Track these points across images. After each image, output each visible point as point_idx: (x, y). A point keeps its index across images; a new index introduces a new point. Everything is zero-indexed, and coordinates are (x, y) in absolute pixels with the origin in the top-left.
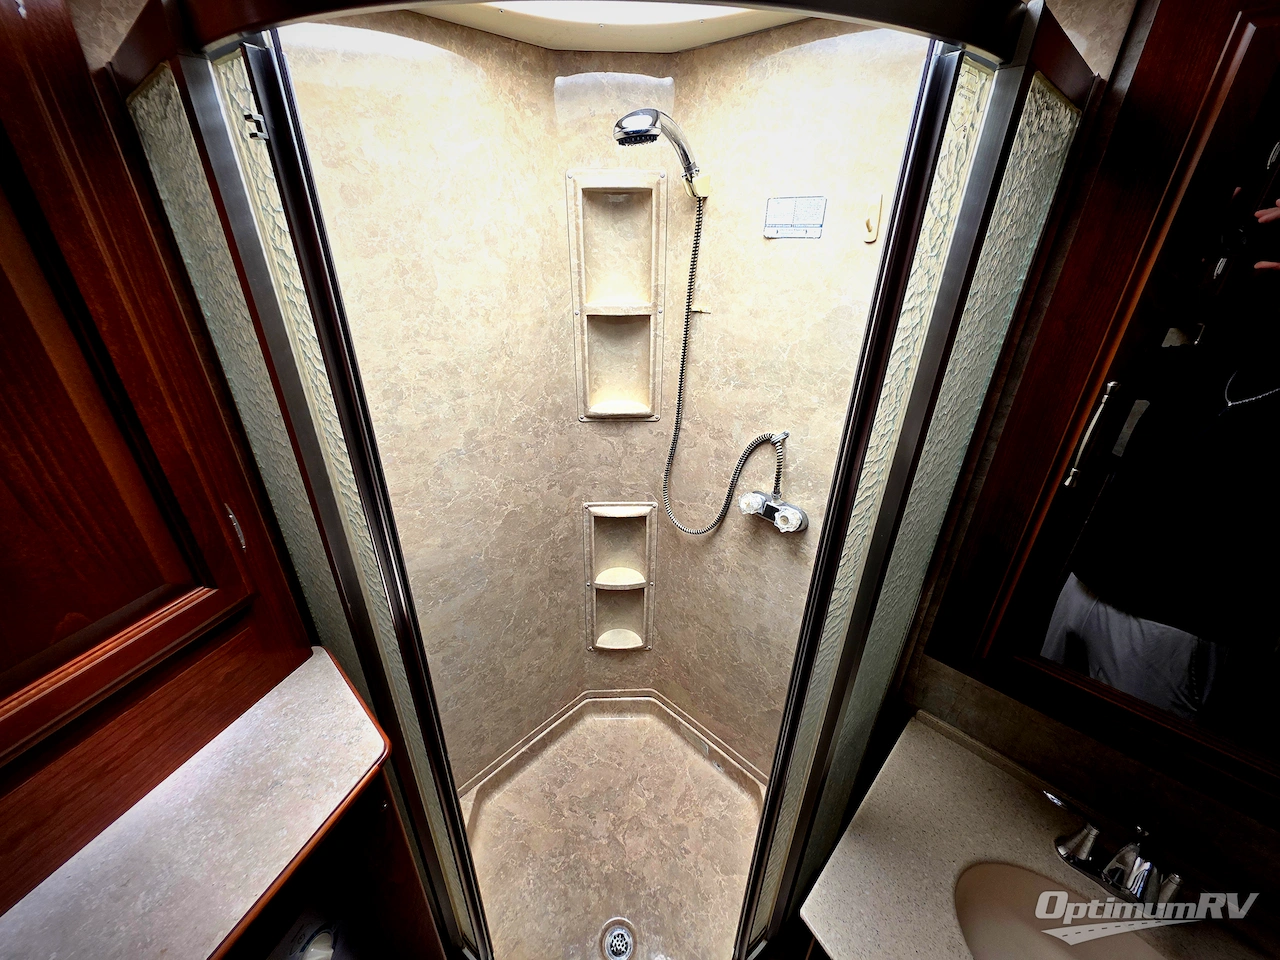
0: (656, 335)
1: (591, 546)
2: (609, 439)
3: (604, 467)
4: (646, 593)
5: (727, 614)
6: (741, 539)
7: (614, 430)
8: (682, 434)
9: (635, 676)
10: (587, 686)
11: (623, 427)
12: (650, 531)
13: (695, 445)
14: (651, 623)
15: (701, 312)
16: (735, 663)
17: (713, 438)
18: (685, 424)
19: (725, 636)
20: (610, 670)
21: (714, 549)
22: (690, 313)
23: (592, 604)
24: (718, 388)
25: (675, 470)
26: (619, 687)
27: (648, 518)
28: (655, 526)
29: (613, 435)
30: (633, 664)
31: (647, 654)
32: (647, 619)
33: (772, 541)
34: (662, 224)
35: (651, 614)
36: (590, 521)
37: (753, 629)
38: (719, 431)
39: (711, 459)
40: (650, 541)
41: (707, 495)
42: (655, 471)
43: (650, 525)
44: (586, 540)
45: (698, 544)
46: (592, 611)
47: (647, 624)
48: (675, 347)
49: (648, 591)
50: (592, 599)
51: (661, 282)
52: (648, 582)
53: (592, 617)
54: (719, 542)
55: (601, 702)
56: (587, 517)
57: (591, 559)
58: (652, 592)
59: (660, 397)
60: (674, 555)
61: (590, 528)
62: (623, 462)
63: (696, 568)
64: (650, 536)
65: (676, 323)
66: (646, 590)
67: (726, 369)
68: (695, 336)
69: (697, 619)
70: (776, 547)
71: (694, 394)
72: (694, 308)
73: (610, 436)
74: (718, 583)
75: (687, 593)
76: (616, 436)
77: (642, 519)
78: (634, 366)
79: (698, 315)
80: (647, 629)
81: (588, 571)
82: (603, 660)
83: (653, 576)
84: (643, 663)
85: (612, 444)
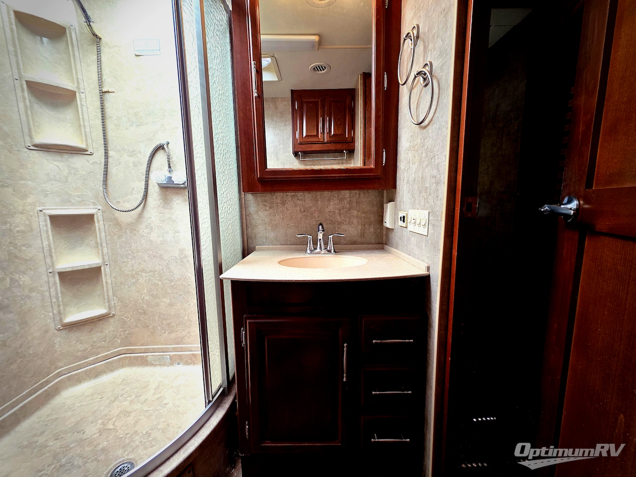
0: (82, 105)
1: (48, 240)
2: (56, 163)
3: (53, 182)
4: (103, 271)
5: (161, 255)
6: (159, 206)
7: (58, 157)
8: (110, 160)
9: (105, 341)
10: (60, 364)
11: (66, 156)
12: (99, 226)
13: (120, 163)
14: (111, 293)
15: (108, 92)
16: (172, 284)
17: (130, 156)
18: (111, 153)
19: (163, 269)
20: (80, 342)
21: (144, 220)
22: (103, 93)
23: (56, 288)
24: (127, 129)
25: (110, 182)
26: (92, 355)
27: (95, 216)
28: (101, 222)
29: (58, 161)
30: (102, 332)
31: (111, 320)
32: (108, 291)
33: (175, 199)
34: (76, 48)
35: (110, 286)
36: (45, 221)
37: (177, 254)
38: (133, 151)
39: (131, 168)
40: (100, 233)
41: (133, 190)
42: (95, 186)
43: (98, 222)
44: (44, 235)
45: (133, 221)
46: (57, 294)
47: (108, 295)
48: (96, 112)
49: (105, 269)
50: (55, 283)
51: (80, 77)
52: (104, 262)
53: (57, 298)
54: (146, 214)
55: (76, 374)
56: (42, 218)
57: (50, 250)
58: (108, 270)
59: (90, 140)
60: (119, 237)
61: (46, 226)
62: (69, 180)
63: (136, 238)
64: (99, 229)
65: (94, 99)
66: (102, 268)
67: (129, 118)
68: (107, 105)
69: (143, 270)
70: (178, 202)
71: (113, 135)
72: (104, 90)
73: (56, 161)
74: (151, 239)
75: (134, 258)
76: (61, 161)
77: (90, 217)
78: (69, 125)
79: (107, 94)
80: (108, 299)
81: (48, 261)
82: (74, 335)
83: (106, 258)
84: (110, 328)
85: (58, 167)
